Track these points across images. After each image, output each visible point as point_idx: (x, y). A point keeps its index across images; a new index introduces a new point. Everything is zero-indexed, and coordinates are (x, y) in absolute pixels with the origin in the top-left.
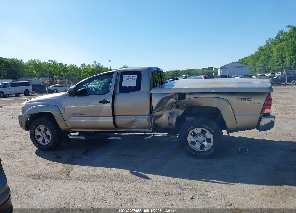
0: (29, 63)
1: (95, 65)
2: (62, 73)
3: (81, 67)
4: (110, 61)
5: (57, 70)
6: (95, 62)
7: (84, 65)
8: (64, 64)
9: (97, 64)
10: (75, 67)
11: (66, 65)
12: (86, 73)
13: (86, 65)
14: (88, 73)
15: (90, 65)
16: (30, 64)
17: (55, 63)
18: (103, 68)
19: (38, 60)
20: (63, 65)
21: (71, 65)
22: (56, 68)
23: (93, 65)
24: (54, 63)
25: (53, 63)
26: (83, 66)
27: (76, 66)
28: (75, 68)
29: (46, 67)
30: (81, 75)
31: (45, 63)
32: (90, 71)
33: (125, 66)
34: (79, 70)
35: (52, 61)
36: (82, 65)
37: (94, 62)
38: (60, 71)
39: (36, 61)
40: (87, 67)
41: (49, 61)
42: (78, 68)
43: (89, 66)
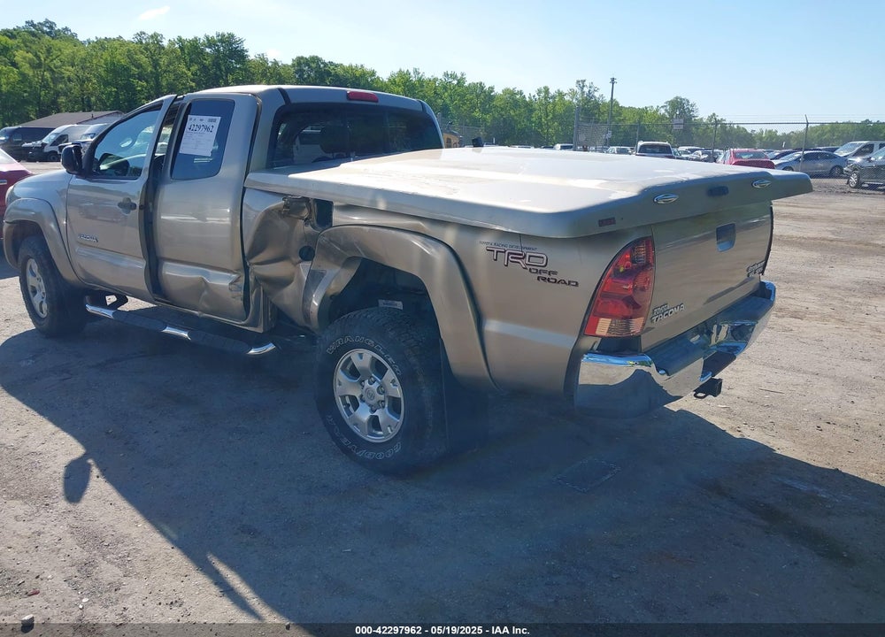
0: (393, 81)
1: (579, 91)
2: (477, 114)
3: (537, 97)
4: (613, 80)
5: (465, 104)
6: (581, 84)
7: (547, 90)
8: (487, 88)
9: (586, 90)
10: (518, 97)
11: (492, 89)
12: (549, 118)
13: (552, 91)
14: (554, 117)
15: (565, 92)
16: (395, 82)
17: (461, 82)
18: (604, 104)
19: (416, 71)
20: (483, 88)
21: (506, 91)
22: (462, 96)
23: (573, 93)
24: (459, 82)
25: (455, 82)
26: (542, 95)
27: (521, 93)
28: (516, 102)
29: (435, 93)
30: (532, 122)
31: (435, 80)
32: (562, 111)
33: (677, 98)
34: (528, 106)
35: (454, 76)
36: (539, 92)
37: (578, 82)
38: (474, 107)
39: (412, 74)
40: (554, 97)
41: (446, 74)
42: (528, 99)
43: (561, 94)
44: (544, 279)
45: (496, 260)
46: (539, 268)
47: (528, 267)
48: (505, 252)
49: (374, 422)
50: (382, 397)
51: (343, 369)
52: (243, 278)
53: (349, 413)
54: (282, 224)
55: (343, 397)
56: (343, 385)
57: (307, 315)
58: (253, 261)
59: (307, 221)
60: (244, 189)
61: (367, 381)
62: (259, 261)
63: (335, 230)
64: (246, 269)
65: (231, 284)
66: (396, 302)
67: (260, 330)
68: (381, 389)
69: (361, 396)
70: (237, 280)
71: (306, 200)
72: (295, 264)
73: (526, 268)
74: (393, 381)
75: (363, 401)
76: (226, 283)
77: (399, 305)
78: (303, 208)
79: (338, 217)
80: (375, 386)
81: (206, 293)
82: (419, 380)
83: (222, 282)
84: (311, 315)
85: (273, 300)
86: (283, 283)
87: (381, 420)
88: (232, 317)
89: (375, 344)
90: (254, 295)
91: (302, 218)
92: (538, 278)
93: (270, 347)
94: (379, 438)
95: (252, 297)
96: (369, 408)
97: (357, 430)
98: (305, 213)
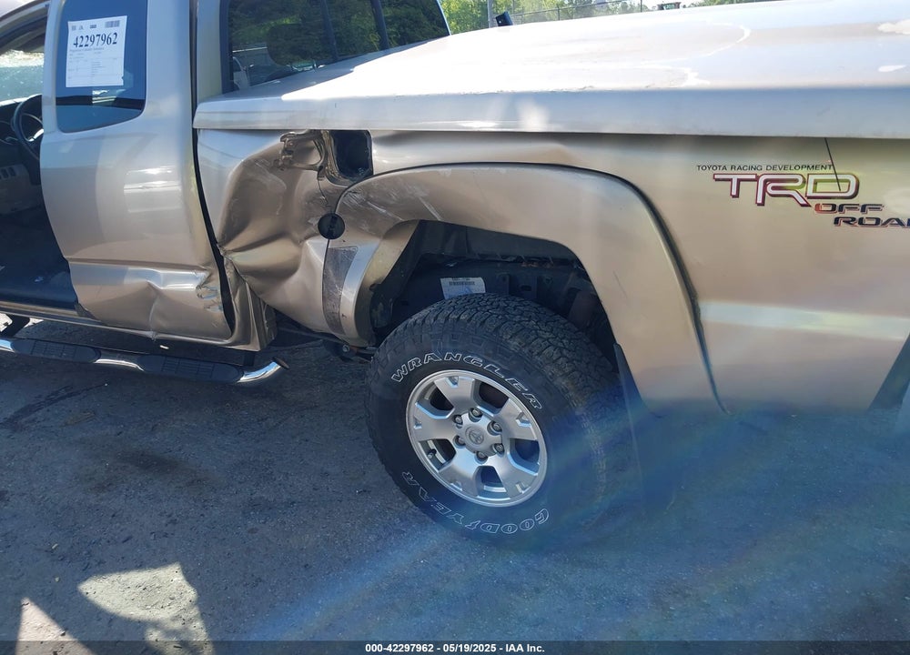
44: (850, 221)
45: (737, 196)
46: (838, 203)
47: (813, 203)
48: (757, 180)
49: (488, 475)
50: (497, 439)
51: (420, 401)
52: (217, 276)
53: (440, 466)
54: (273, 181)
55: (424, 444)
56: (423, 425)
57: (335, 321)
58: (229, 247)
59: (321, 170)
60: (195, 133)
61: (465, 417)
62: (238, 246)
63: (379, 181)
64: (219, 260)
65: (199, 287)
66: (472, 279)
67: (254, 347)
68: (495, 427)
69: (457, 437)
70: (208, 280)
71: (316, 135)
72: (299, 243)
73: (808, 205)
74: (520, 416)
75: (463, 445)
76: (190, 286)
77: (478, 285)
78: (311, 149)
79: (382, 158)
80: (484, 423)
81: (156, 304)
82: (577, 413)
83: (184, 285)
84: (342, 320)
85: (268, 301)
86: (281, 273)
87: (499, 472)
88: (208, 335)
89: (486, 362)
90: (237, 299)
91: (312, 168)
92: (837, 221)
93: (273, 368)
94: (497, 498)
95: (236, 301)
96: (474, 455)
97: (457, 489)
98: (316, 159)
